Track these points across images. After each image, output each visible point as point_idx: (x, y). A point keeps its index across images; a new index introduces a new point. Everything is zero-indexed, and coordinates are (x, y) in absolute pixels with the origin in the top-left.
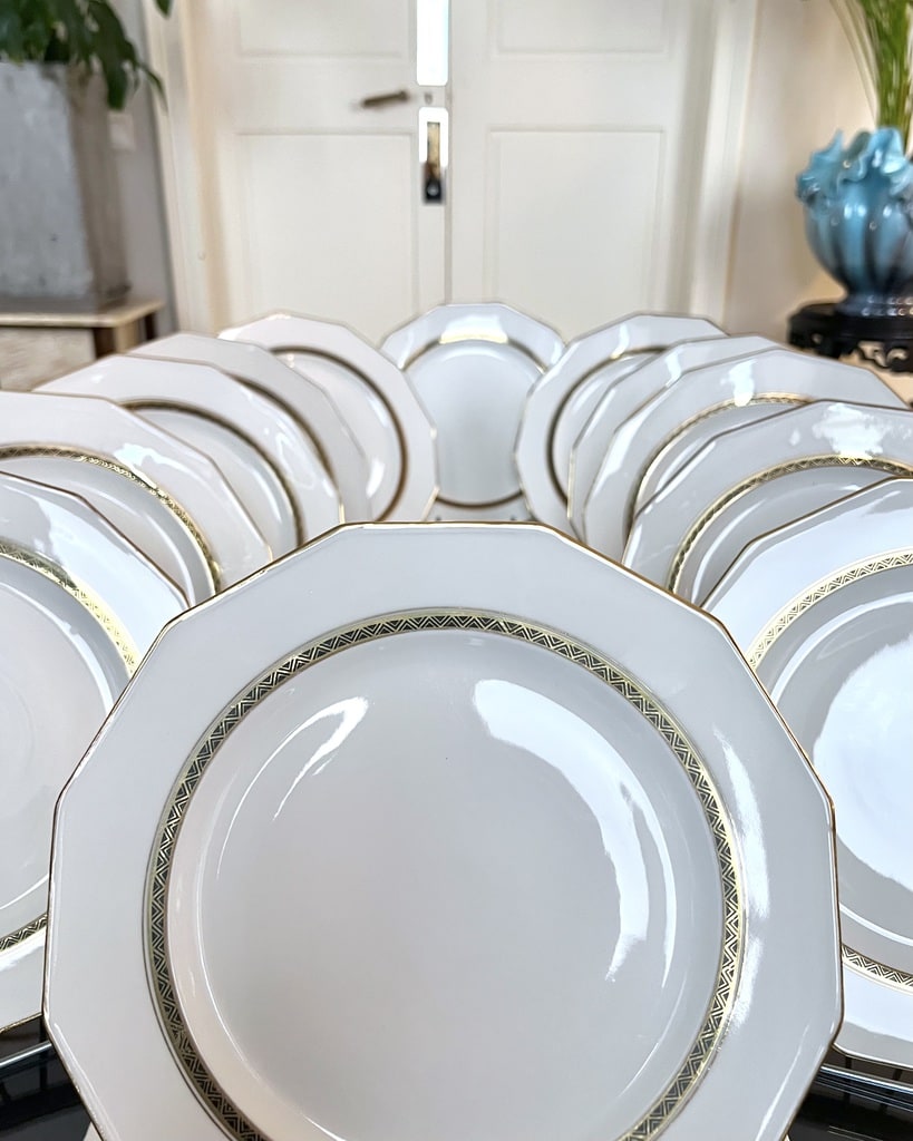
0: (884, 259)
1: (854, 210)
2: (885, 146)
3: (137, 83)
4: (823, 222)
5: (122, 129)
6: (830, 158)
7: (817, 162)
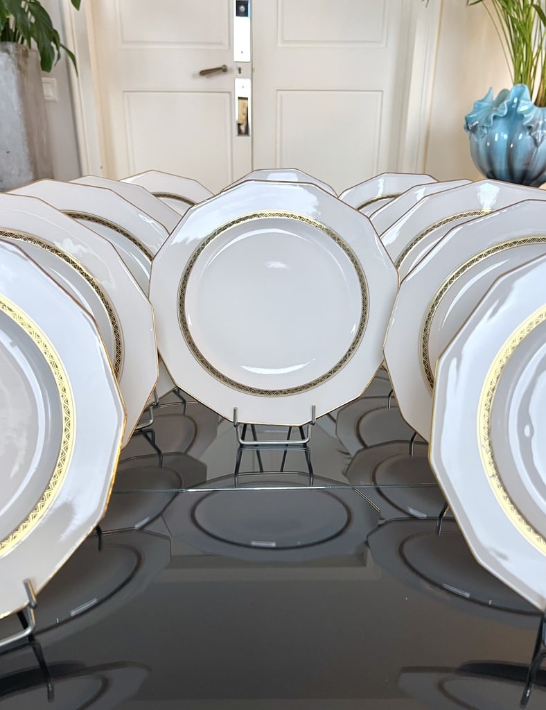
0: (518, 166)
1: (500, 135)
2: (519, 96)
3: (59, 56)
4: (481, 143)
5: (51, 87)
6: (485, 104)
7: (478, 107)
